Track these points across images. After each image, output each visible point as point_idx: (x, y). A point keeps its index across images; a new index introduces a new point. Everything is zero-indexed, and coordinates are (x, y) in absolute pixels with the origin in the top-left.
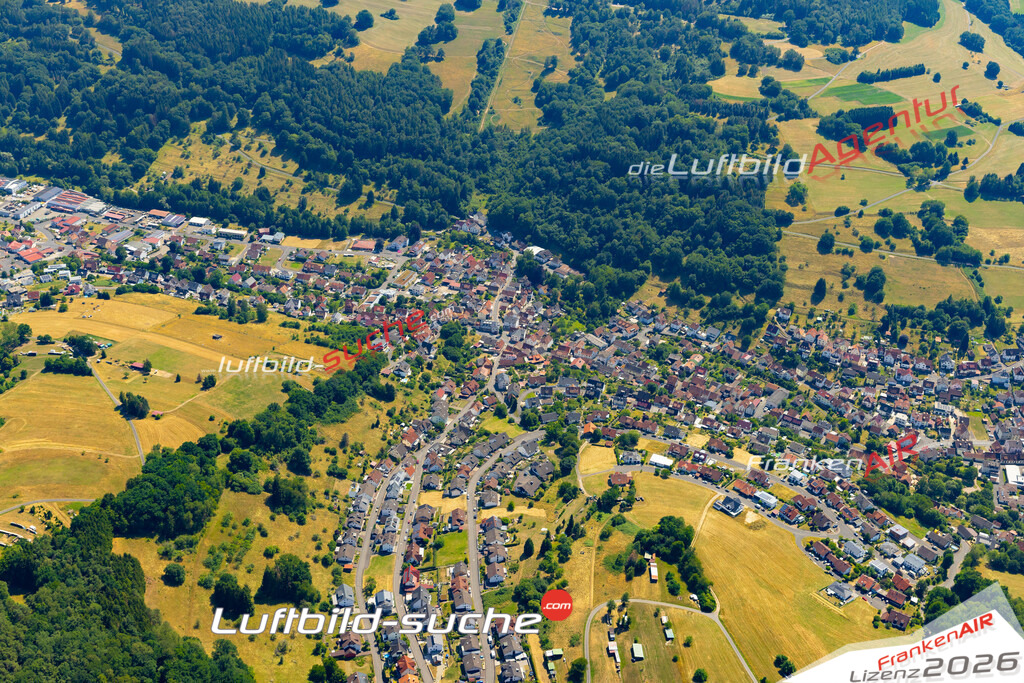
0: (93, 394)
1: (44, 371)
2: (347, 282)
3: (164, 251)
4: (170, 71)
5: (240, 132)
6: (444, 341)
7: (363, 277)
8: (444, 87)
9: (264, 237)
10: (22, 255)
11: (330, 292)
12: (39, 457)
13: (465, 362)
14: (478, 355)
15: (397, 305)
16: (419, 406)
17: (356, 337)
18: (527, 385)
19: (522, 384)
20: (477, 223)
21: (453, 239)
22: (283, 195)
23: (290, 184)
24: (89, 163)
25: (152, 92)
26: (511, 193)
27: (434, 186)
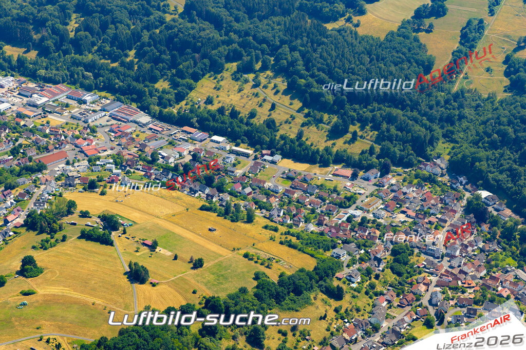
0: (110, 260)
1: (79, 238)
2: (324, 200)
3: (188, 159)
4: (216, 22)
5: (262, 74)
6: (393, 258)
7: (337, 198)
8: (429, 53)
9: (266, 157)
10: (84, 149)
11: (309, 206)
12: (61, 301)
13: (407, 278)
14: (420, 273)
15: (361, 224)
16: (362, 308)
17: (321, 245)
18: (456, 304)
19: (452, 303)
20: (439, 166)
21: (417, 177)
22: (286, 127)
23: (293, 118)
24: (145, 86)
25: (200, 37)
26: (471, 145)
27: (408, 132)
